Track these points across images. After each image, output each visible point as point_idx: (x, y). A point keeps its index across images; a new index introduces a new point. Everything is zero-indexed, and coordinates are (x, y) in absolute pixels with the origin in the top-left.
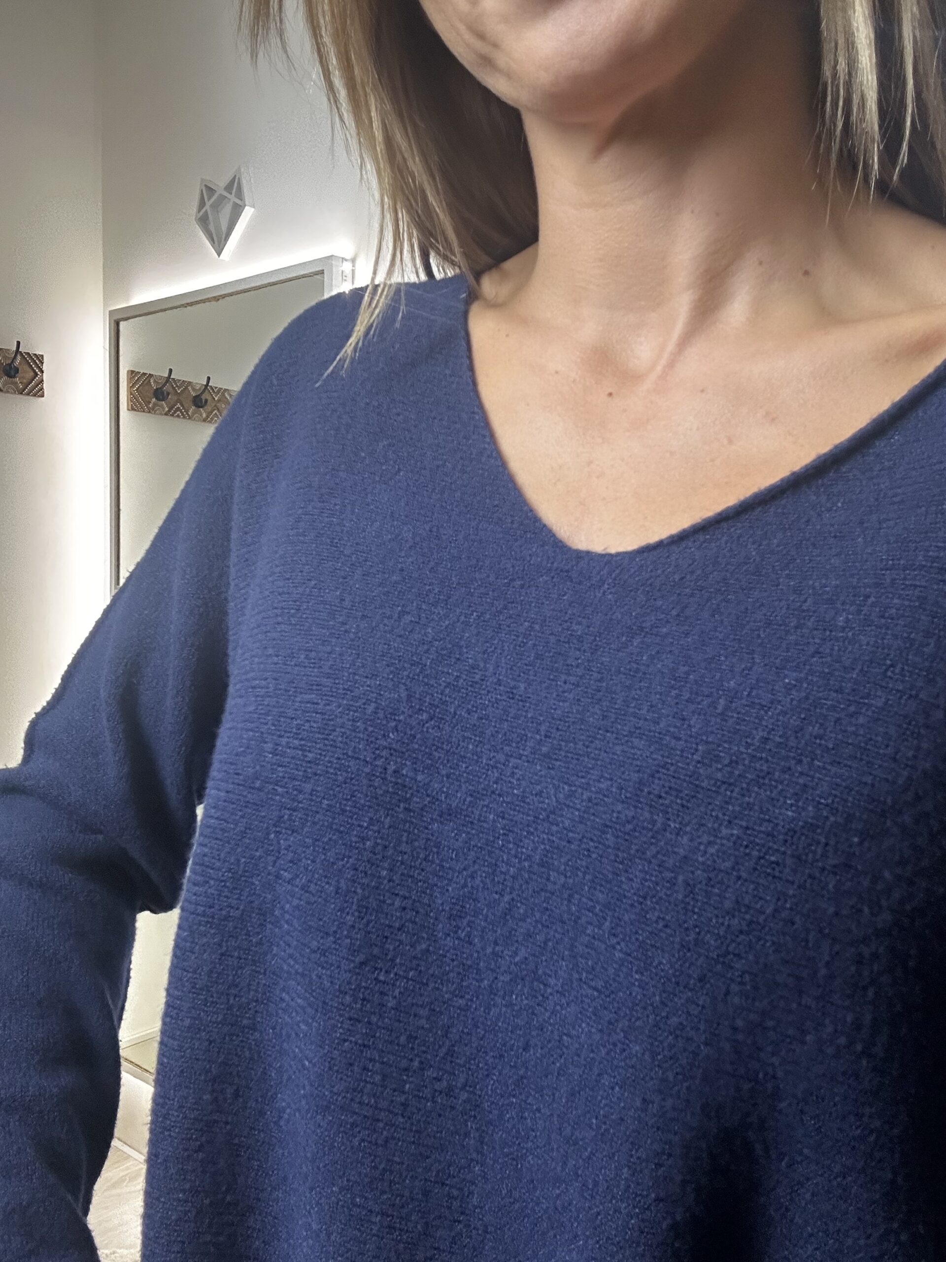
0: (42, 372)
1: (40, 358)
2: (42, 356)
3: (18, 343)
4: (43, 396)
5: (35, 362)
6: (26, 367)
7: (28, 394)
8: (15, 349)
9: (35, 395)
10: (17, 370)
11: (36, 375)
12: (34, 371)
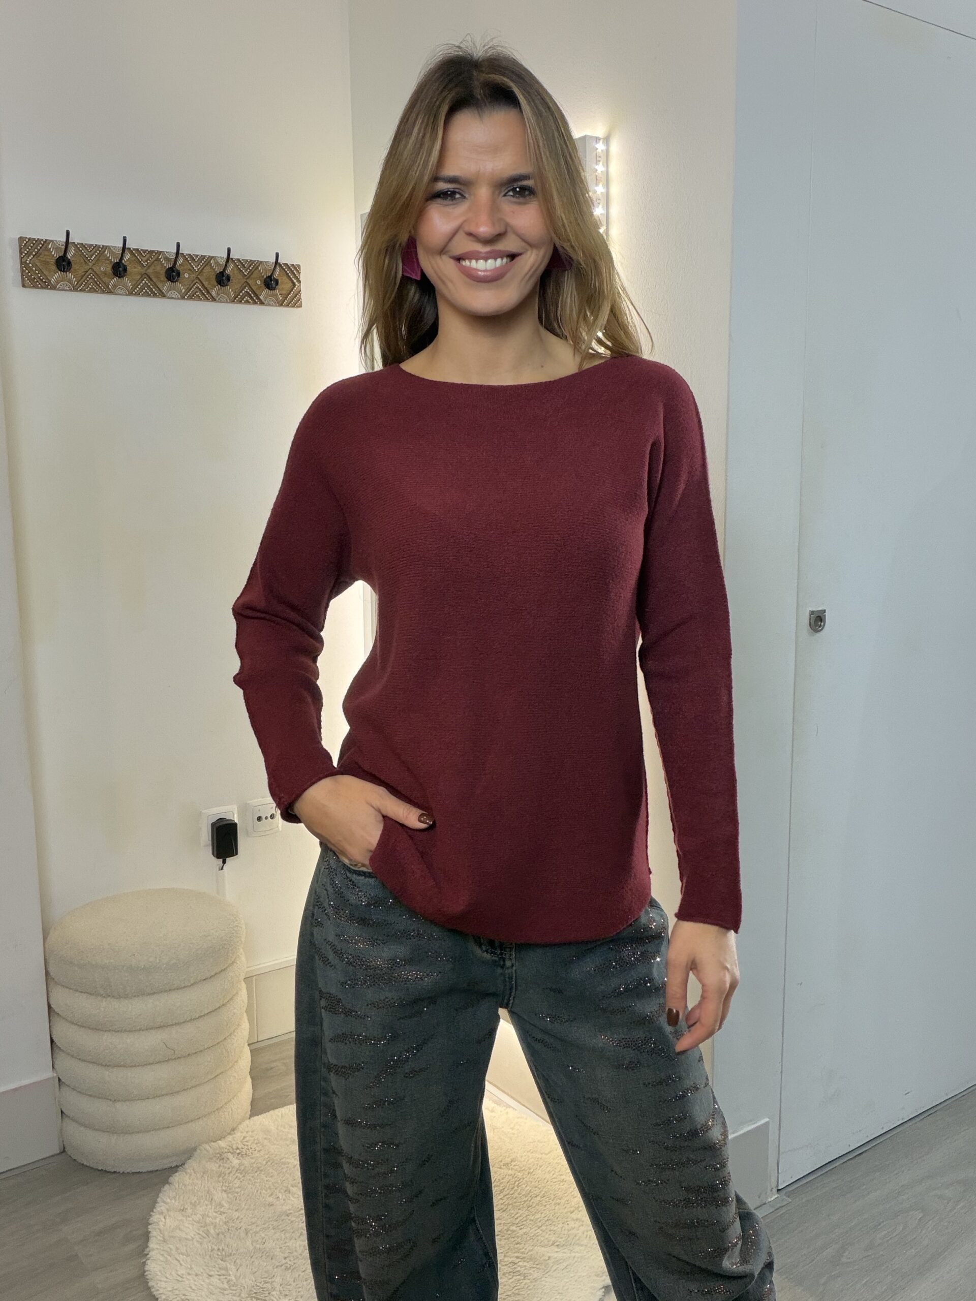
0: (299, 282)
1: (297, 268)
2: (299, 266)
3: (277, 255)
4: (300, 306)
5: (292, 272)
6: (285, 278)
7: (288, 306)
8: (274, 260)
9: (293, 306)
10: (277, 282)
11: (294, 285)
12: (293, 282)
